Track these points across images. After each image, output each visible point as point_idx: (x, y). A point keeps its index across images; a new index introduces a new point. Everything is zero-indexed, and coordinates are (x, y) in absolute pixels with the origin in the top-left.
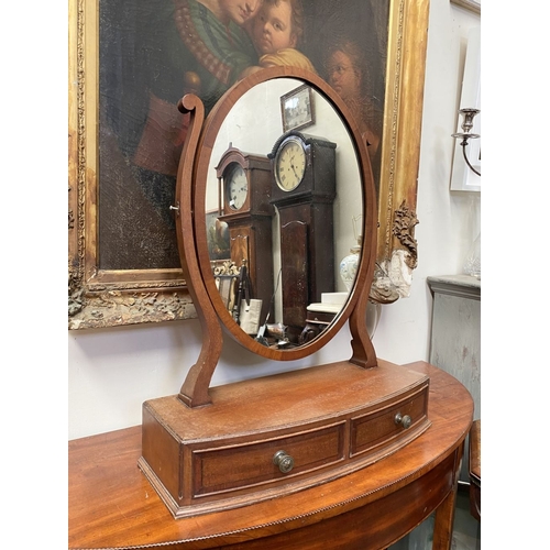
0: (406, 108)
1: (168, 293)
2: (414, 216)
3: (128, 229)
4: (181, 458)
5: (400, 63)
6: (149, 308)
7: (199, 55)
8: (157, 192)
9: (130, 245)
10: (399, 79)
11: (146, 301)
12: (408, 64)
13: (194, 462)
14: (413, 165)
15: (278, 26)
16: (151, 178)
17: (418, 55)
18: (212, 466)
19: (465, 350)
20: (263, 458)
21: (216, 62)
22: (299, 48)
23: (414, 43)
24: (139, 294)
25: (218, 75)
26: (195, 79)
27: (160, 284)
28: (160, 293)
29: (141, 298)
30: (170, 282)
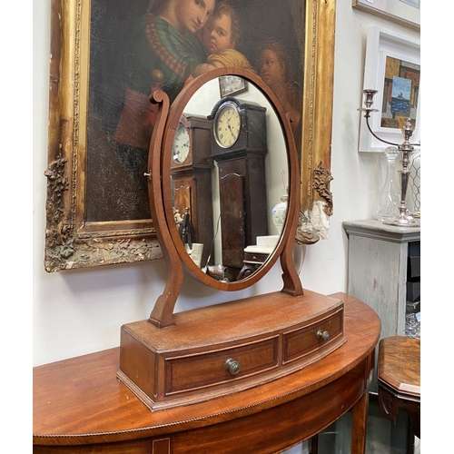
0: (320, 90)
1: (138, 239)
2: (329, 174)
3: (108, 190)
4: (156, 364)
5: (315, 56)
6: (124, 251)
7: (162, 56)
8: (131, 160)
9: (110, 202)
10: (315, 68)
11: (122, 246)
12: (321, 57)
13: (166, 367)
14: (327, 134)
15: (221, 32)
16: (126, 151)
17: (328, 50)
18: (179, 370)
19: (375, 282)
20: (217, 364)
21: (175, 61)
22: (238, 49)
23: (325, 41)
24: (116, 240)
25: (177, 71)
26: (159, 75)
27: (132, 232)
28: (132, 239)
29: (118, 244)
30: (139, 231)
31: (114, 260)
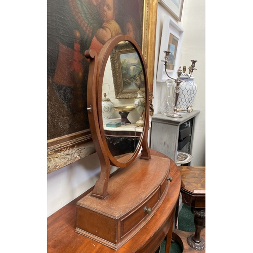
0: (149, 49)
1: (73, 147)
2: (152, 95)
4: (116, 225)
5: (147, 29)
6: (68, 156)
8: (65, 96)
9: (54, 126)
10: (147, 36)
11: (65, 153)
12: (150, 31)
13: (121, 225)
14: (152, 74)
15: (109, 9)
16: (61, 89)
17: (153, 27)
18: (127, 223)
20: (141, 212)
21: (86, 25)
23: (152, 21)
24: (61, 150)
25: (87, 32)
26: (78, 34)
27: (69, 143)
28: (70, 147)
29: (62, 152)
30: (73, 140)
31: (64, 164)
